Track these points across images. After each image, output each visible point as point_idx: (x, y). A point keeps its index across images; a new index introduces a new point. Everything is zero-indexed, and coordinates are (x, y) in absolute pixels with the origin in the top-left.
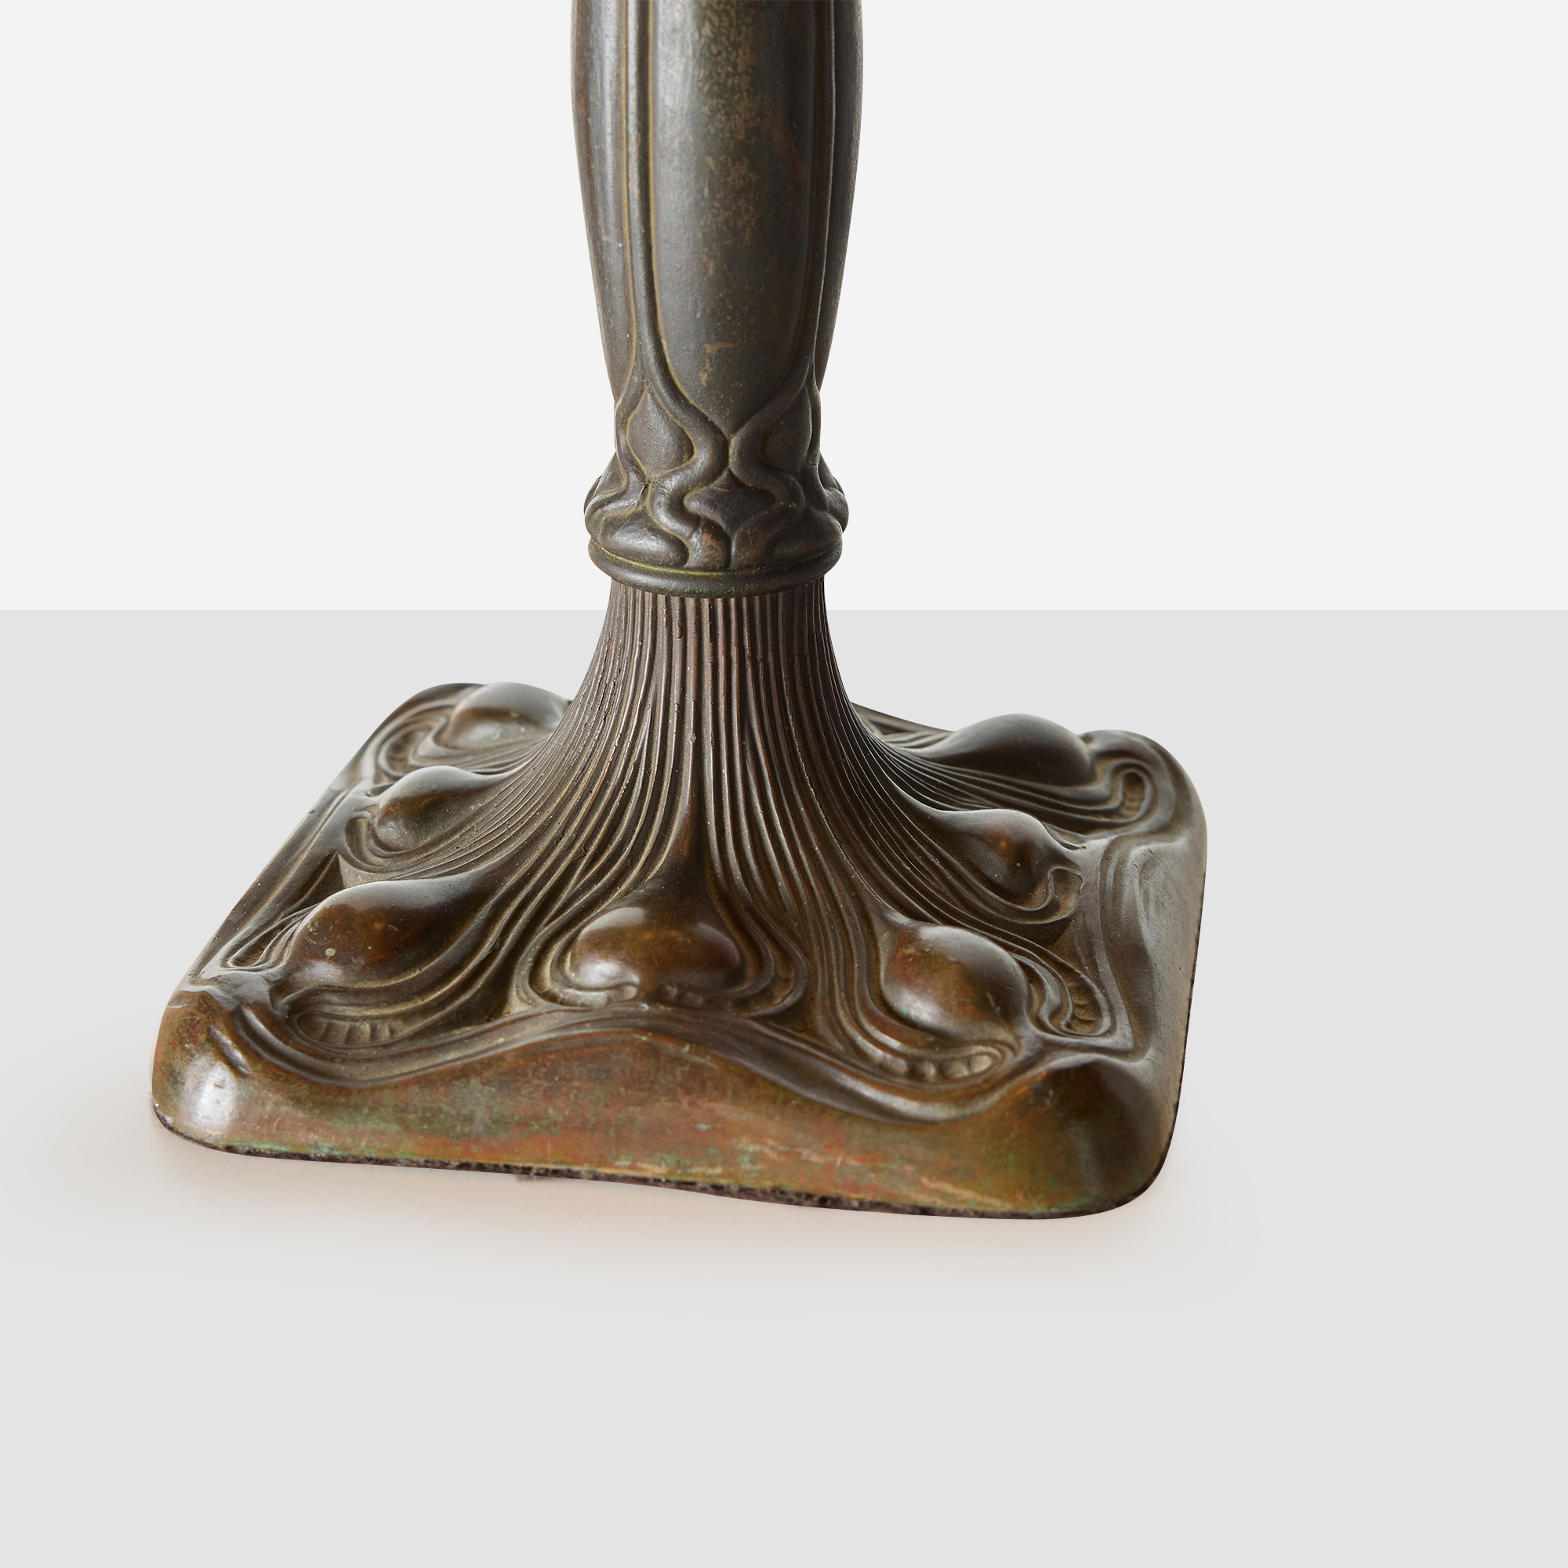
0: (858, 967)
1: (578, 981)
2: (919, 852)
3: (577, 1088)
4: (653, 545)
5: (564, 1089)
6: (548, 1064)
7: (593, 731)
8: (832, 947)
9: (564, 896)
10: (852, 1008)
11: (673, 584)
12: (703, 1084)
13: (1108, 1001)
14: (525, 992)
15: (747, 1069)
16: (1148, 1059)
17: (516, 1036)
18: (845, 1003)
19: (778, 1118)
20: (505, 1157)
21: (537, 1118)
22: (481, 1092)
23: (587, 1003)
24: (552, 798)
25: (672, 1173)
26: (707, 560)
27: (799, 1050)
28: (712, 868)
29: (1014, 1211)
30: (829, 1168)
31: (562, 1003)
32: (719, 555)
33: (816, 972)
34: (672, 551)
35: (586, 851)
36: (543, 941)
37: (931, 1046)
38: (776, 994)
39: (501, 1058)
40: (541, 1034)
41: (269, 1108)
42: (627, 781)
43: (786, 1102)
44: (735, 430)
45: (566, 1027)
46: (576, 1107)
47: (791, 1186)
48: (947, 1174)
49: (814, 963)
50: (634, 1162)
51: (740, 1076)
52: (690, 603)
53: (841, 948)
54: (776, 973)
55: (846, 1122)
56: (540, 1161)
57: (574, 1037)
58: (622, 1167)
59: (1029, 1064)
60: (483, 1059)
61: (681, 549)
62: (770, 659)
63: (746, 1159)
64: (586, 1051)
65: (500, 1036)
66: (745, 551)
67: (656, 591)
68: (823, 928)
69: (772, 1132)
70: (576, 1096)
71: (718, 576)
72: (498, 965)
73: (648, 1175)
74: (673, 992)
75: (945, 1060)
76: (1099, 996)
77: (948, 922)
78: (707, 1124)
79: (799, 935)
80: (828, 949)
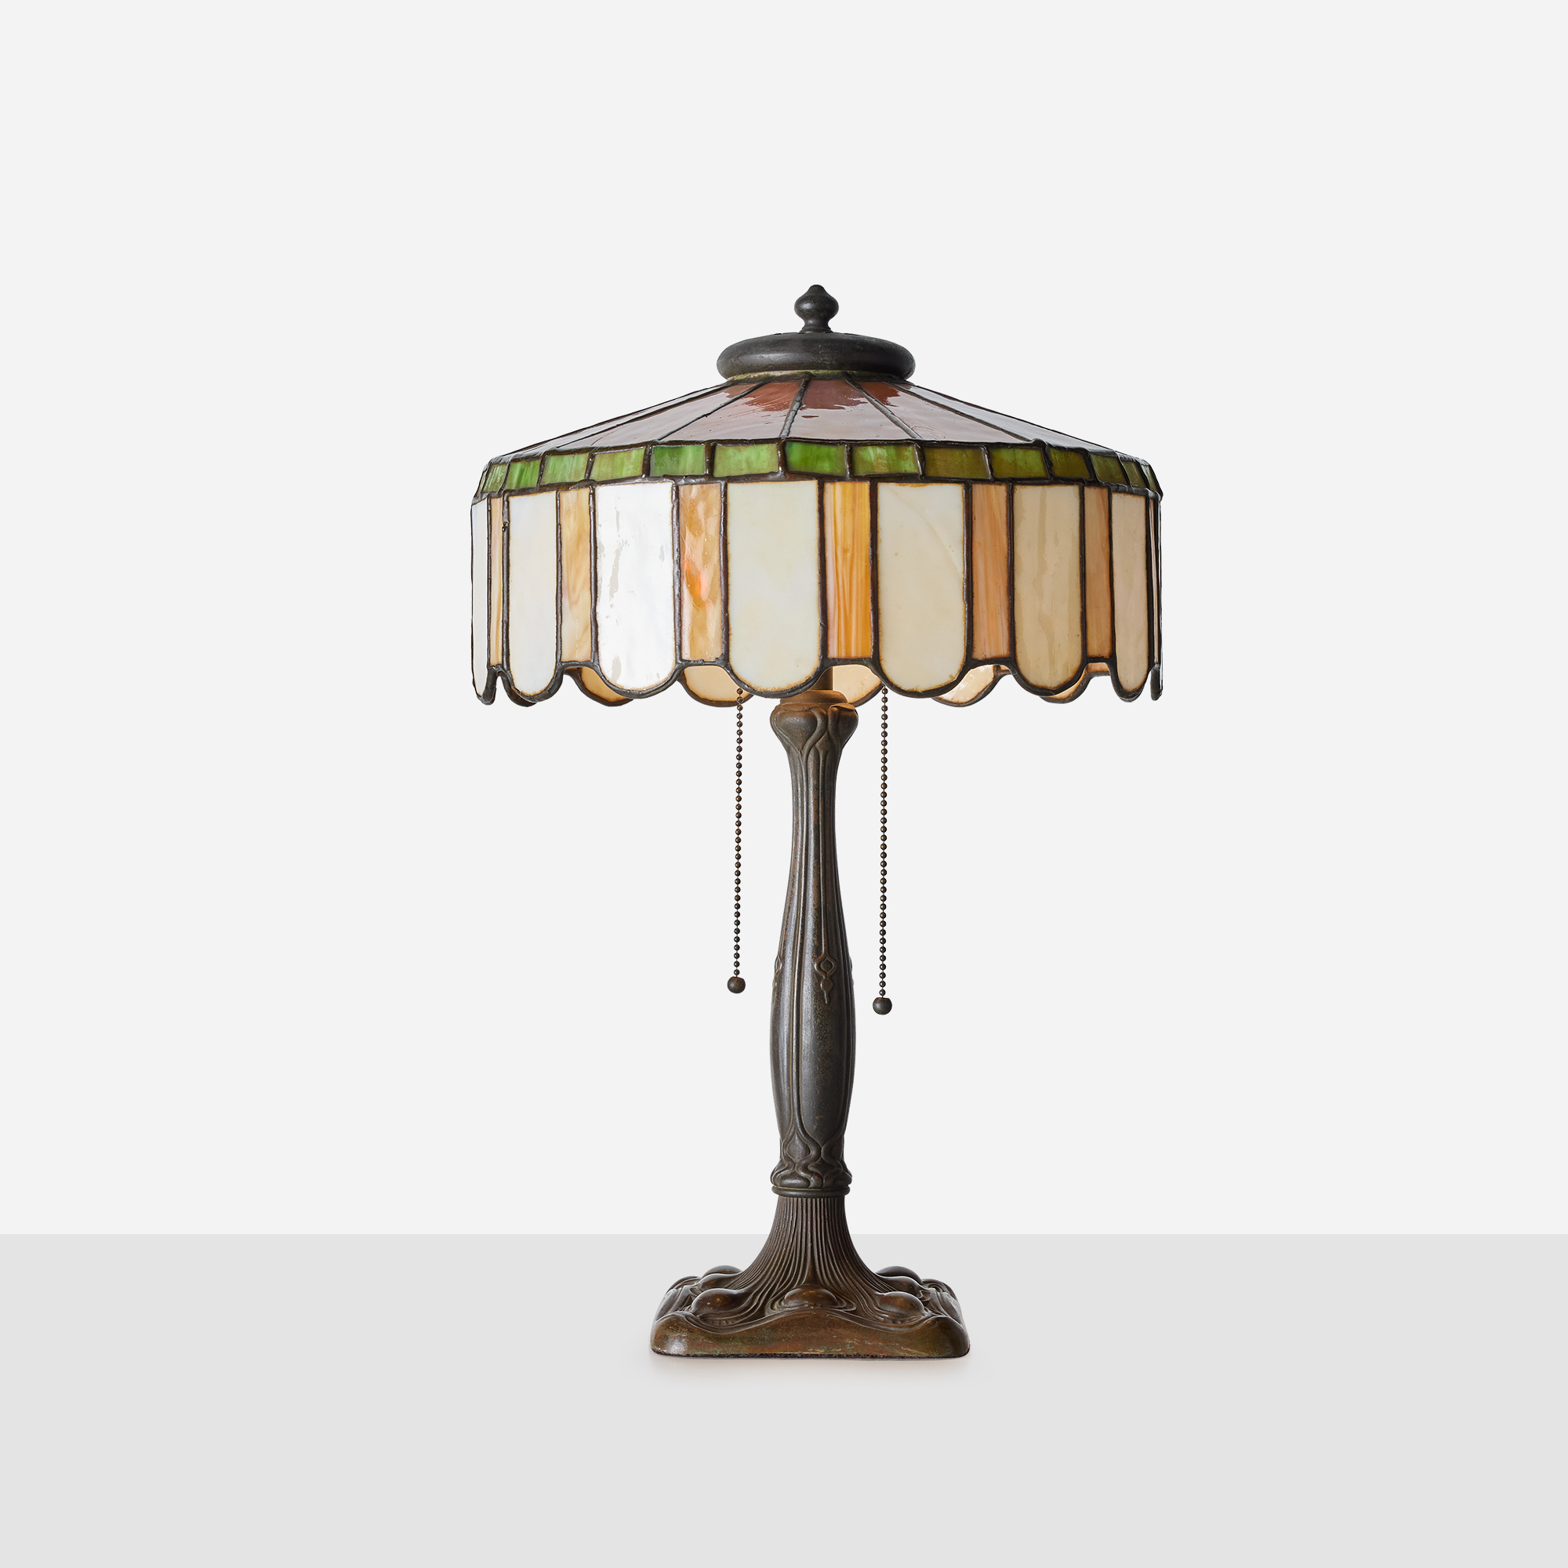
1: (787, 1306)
4: (796, 1182)
6: (780, 1327)
9: (775, 1292)
11: (804, 1195)
14: (771, 1310)
17: (772, 1320)
19: (857, 1332)
21: (784, 1338)
23: (791, 1311)
25: (826, 1352)
28: (820, 1278)
32: (817, 1185)
34: (804, 1183)
36: (772, 1301)
40: (779, 1319)
41: (701, 1340)
42: (790, 1258)
44: (823, 1145)
45: (785, 1316)
47: (862, 1353)
48: (909, 1346)
52: (809, 1200)
57: (788, 1319)
58: (810, 1352)
61: (808, 1181)
63: (848, 1346)
64: (796, 1320)
65: (767, 1321)
67: (797, 1197)
69: (854, 1338)
71: (817, 1192)
72: (759, 1307)
78: (836, 1337)
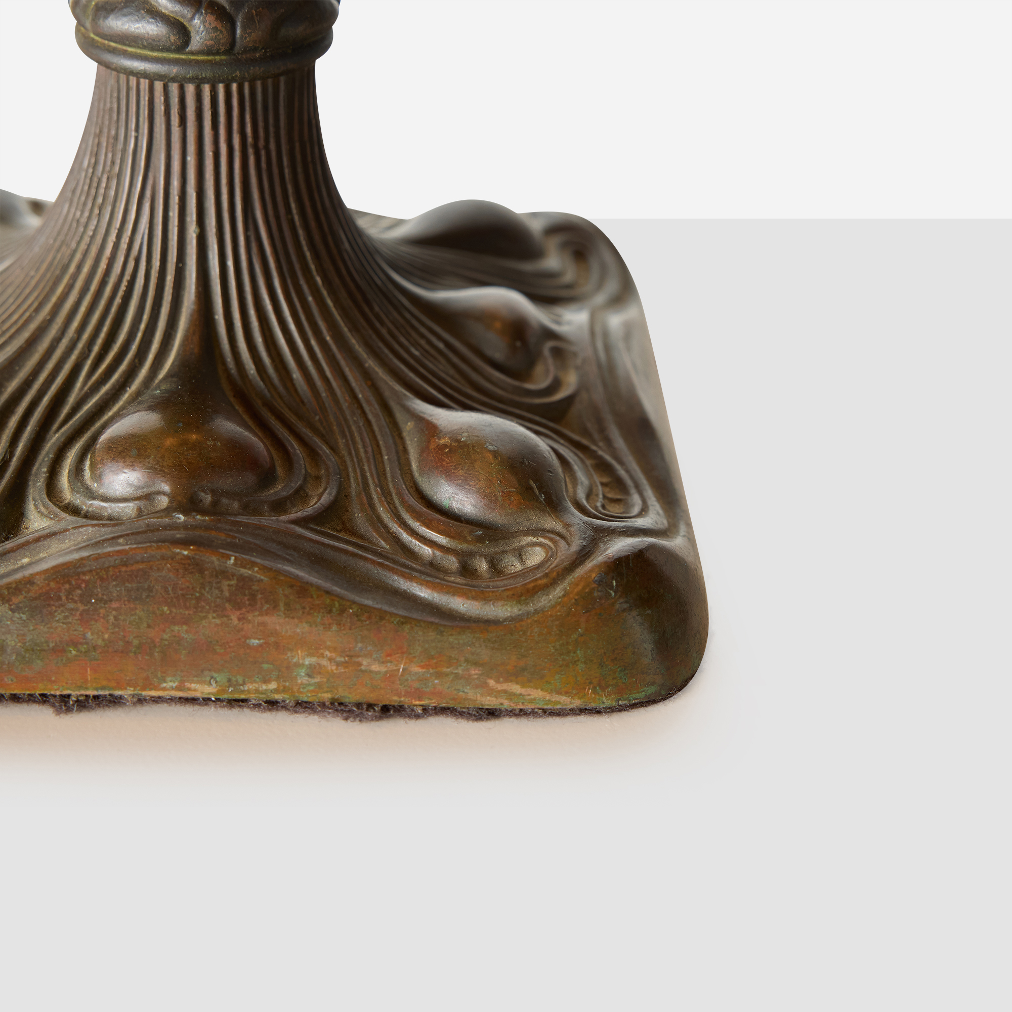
0: (388, 459)
1: (101, 491)
2: (423, 336)
3: (114, 609)
4: (149, 28)
5: (102, 611)
6: (83, 585)
7: (86, 226)
8: (358, 439)
9: (72, 399)
10: (391, 503)
11: (174, 70)
12: (253, 597)
13: (632, 477)
14: (44, 506)
15: (297, 578)
16: (684, 536)
17: (42, 555)
18: (383, 499)
19: (334, 628)
20: (41, 686)
21: (75, 644)
22: (11, 619)
23: (115, 514)
24: (47, 298)
25: (223, 691)
26: (212, 42)
27: (346, 552)
28: (224, 363)
29: (583, 707)
30: (390, 677)
31: (86, 516)
32: (224, 37)
33: (346, 468)
34: (174, 35)
35: (90, 351)
36: (55, 449)
37: (480, 540)
38: (310, 493)
39: (29, 581)
40: (71, 552)
42: (127, 277)
43: (342, 611)
45: (97, 544)
46: (117, 630)
47: (351, 697)
48: (514, 675)
49: (341, 458)
50: (182, 682)
51: (292, 586)
52: (190, 89)
53: (367, 440)
54: (306, 470)
55: (407, 627)
56: (80, 688)
57: (108, 555)
59: (584, 555)
60: (10, 583)
61: (182, 31)
62: (272, 146)
63: (303, 672)
64: (124, 569)
65: (25, 556)
66: (251, 33)
67: (152, 78)
68: (346, 420)
69: (328, 643)
70: (116, 618)
71: (221, 60)
72: (11, 478)
73: (198, 695)
74: (208, 498)
75: (496, 553)
76: (622, 473)
77: (466, 407)
78: (259, 639)
79: (322, 429)
80: (354, 443)
